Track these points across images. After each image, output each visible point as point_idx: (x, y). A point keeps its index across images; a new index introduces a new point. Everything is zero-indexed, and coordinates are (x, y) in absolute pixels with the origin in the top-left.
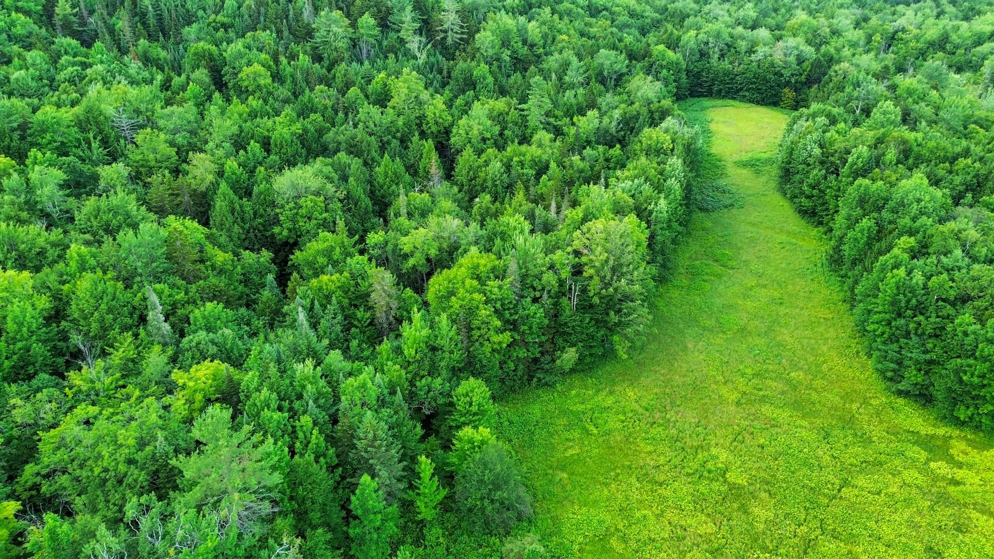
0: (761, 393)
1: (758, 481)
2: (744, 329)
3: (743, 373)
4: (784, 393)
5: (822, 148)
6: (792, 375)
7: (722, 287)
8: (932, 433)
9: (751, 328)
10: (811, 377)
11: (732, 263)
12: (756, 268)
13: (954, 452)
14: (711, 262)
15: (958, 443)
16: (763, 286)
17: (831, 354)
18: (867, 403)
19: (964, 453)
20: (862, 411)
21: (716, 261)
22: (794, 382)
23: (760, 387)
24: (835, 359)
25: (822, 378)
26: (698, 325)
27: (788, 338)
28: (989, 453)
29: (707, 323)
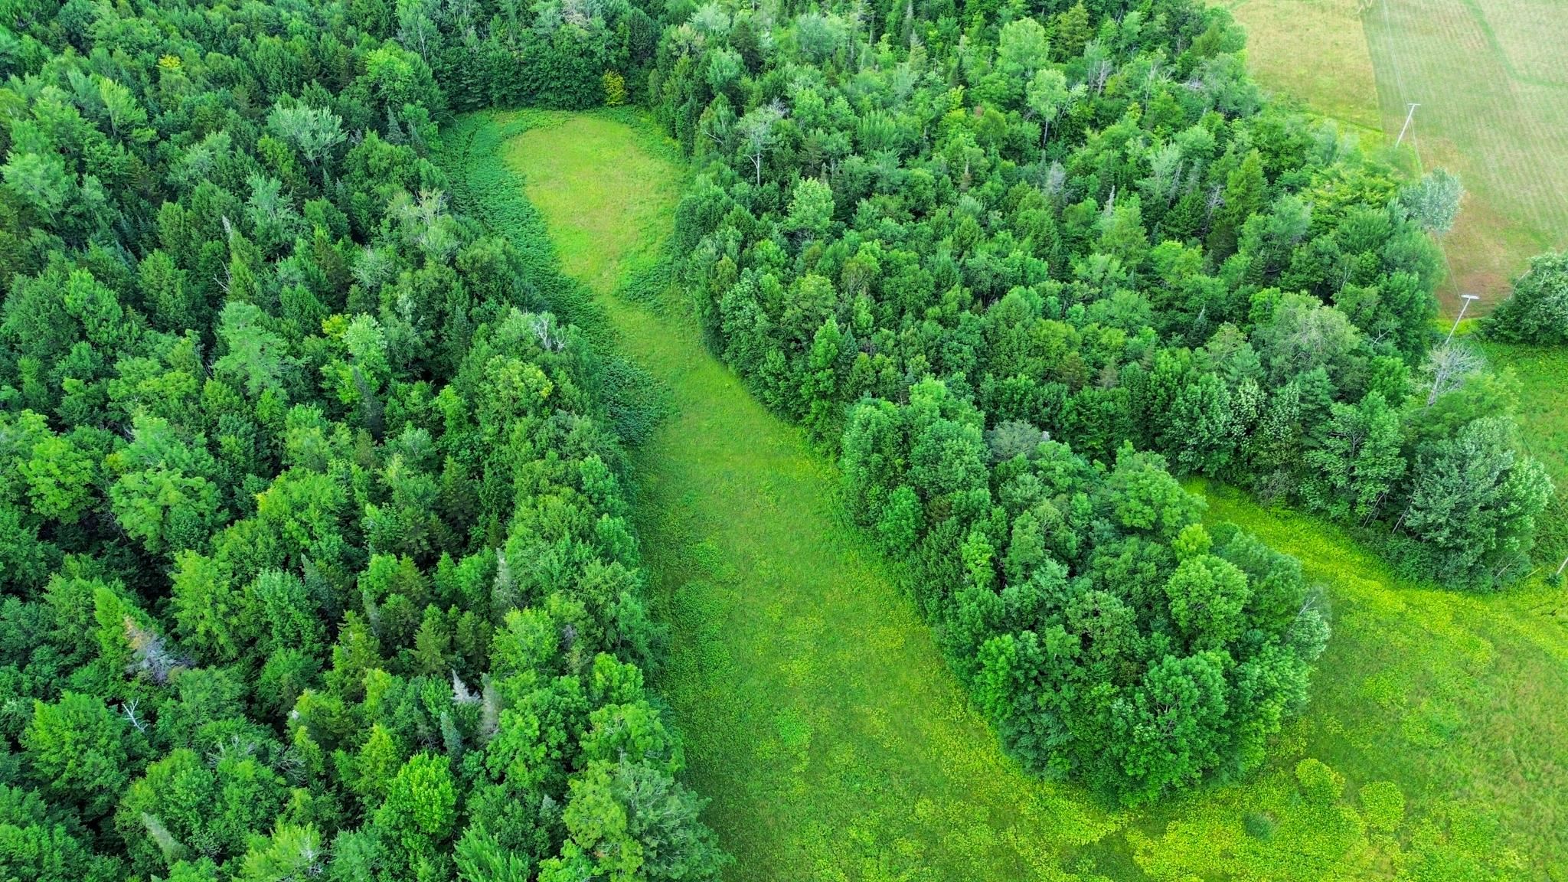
2: (817, 734)
3: (863, 847)
4: (927, 858)
5: (761, 301)
6: (919, 811)
7: (744, 642)
8: (1103, 834)
9: (824, 727)
10: (939, 799)
11: (728, 570)
12: (765, 568)
13: (1139, 859)
14: (701, 582)
15: (1135, 837)
16: (794, 610)
17: (939, 729)
18: (1019, 817)
19: (1148, 853)
20: (1023, 840)
21: (705, 575)
22: (926, 824)
23: (895, 867)
24: (948, 739)
25: (952, 794)
26: (756, 762)
27: (876, 723)
28: (1169, 838)
29: (766, 748)
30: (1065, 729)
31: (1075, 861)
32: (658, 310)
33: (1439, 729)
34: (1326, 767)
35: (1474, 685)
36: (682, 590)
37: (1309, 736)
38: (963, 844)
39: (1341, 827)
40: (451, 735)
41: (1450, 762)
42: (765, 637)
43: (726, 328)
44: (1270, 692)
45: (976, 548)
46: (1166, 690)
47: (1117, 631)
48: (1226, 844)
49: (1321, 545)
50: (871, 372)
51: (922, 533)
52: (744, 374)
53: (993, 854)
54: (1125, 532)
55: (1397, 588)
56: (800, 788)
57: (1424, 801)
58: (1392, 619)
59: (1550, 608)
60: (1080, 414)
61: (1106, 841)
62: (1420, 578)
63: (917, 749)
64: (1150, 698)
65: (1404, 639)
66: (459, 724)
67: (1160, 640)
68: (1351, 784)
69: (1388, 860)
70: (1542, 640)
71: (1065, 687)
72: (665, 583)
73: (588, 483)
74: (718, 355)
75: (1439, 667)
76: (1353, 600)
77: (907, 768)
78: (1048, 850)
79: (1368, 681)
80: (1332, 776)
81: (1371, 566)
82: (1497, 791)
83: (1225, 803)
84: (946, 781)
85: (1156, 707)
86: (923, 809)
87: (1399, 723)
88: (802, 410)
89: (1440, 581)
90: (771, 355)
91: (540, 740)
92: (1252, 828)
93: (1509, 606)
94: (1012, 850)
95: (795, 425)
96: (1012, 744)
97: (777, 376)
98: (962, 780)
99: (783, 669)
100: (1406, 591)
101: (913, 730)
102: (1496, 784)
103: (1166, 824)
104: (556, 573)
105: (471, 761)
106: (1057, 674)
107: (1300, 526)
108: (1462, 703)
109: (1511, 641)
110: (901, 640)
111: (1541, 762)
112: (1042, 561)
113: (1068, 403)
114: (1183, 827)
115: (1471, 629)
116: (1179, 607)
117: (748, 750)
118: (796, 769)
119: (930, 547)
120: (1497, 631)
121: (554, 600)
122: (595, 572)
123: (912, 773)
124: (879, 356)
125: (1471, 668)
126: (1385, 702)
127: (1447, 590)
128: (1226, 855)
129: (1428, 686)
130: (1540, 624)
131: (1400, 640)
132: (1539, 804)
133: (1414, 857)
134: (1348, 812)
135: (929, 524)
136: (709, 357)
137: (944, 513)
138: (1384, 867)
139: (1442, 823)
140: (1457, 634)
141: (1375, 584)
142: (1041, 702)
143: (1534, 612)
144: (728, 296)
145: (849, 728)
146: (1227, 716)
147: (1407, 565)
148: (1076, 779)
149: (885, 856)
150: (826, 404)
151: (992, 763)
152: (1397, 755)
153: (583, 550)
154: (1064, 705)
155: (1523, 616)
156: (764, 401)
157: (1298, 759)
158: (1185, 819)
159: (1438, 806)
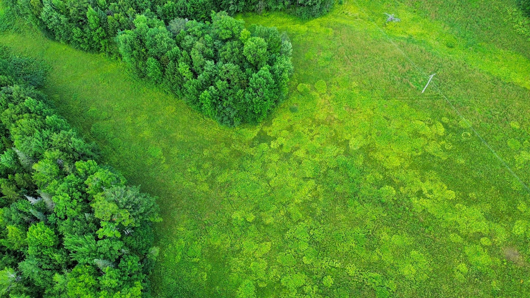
0: (210, 174)
1: (255, 210)
2: (163, 149)
3: (194, 172)
4: (213, 165)
5: (57, 10)
6: (205, 154)
7: (124, 134)
8: (257, 133)
9: (164, 146)
10: (209, 148)
11: (105, 114)
12: (117, 107)
13: (269, 134)
14: (97, 123)
15: (266, 129)
16: (135, 116)
17: (199, 129)
18: (233, 140)
19: (270, 131)
20: (237, 146)
21: (98, 119)
22: (209, 156)
23: (206, 172)
24: (203, 130)
25: (211, 144)
26: (149, 167)
27: (180, 136)
28: (274, 124)
29: (150, 162)
30: (234, 110)
31: (253, 143)
32: (18, 31)
33: (327, 59)
34: (304, 84)
35: (331, 42)
36: (92, 129)
37: (297, 78)
38: (222, 156)
39: (313, 98)
40: (38, 215)
41: (332, 67)
42: (130, 129)
43: (50, 27)
44: (283, 70)
45: (183, 68)
46: (257, 84)
47: (236, 74)
48: (288, 118)
49: (280, 20)
50: (116, 22)
51: (163, 71)
52: (68, 42)
53: (231, 154)
54: (224, 41)
55: (304, 24)
56: (166, 167)
57: (330, 81)
58: (305, 33)
59: (342, 11)
60: (194, 8)
61: (259, 134)
62: (308, 18)
63: (196, 137)
64: (253, 89)
65: (310, 38)
66: (39, 210)
67: (249, 70)
68: (312, 85)
69: (327, 100)
70: (343, 21)
71: (229, 98)
72: (84, 129)
73: (32, 109)
74: (54, 39)
75: (322, 42)
76: (294, 32)
77: (195, 144)
78: (245, 144)
79: (306, 55)
80: (306, 86)
81: (295, 20)
82: (346, 69)
83: (284, 108)
84: (208, 141)
85: (256, 90)
86: (206, 153)
87: (317, 63)
88: (98, 46)
89: (314, 16)
90: (74, 31)
91: (72, 199)
92: (293, 110)
93: (333, 15)
94: (235, 150)
95: (99, 53)
96: (222, 121)
97: (81, 37)
98: (213, 139)
99: (142, 136)
100: (306, 23)
101: (192, 132)
102: (345, 67)
103: (271, 121)
104: (41, 145)
105: (51, 218)
106: (225, 95)
107: (272, 16)
108: (330, 49)
109: (336, 25)
110: (174, 108)
111: (353, 55)
112: (205, 63)
113: (188, 5)
114: (276, 119)
115: (326, 27)
116: (249, 57)
117: (144, 165)
118: (162, 162)
119: (169, 75)
120: (332, 25)
121: (47, 154)
122: (55, 137)
123: (198, 145)
124: (115, 15)
125: (329, 38)
126: (312, 58)
127: (316, 18)
128: (289, 121)
129: (321, 48)
130: (341, 17)
131: (310, 39)
132: (356, 67)
133: (333, 96)
134: (314, 93)
135: (164, 67)
136: (50, 41)
137: (167, 61)
138: (327, 103)
139: (336, 84)
140: (323, 30)
141: (298, 25)
142: (224, 106)
143: (339, 14)
144: (43, 14)
145: (172, 142)
146: (275, 83)
147: (304, 15)
148: (244, 122)
149: (201, 171)
150: (106, 41)
151: (219, 130)
152: (319, 72)
153: (46, 133)
154: (231, 103)
155: (336, 17)
156: (82, 49)
157: (297, 86)
158: (276, 117)
159: (334, 80)
